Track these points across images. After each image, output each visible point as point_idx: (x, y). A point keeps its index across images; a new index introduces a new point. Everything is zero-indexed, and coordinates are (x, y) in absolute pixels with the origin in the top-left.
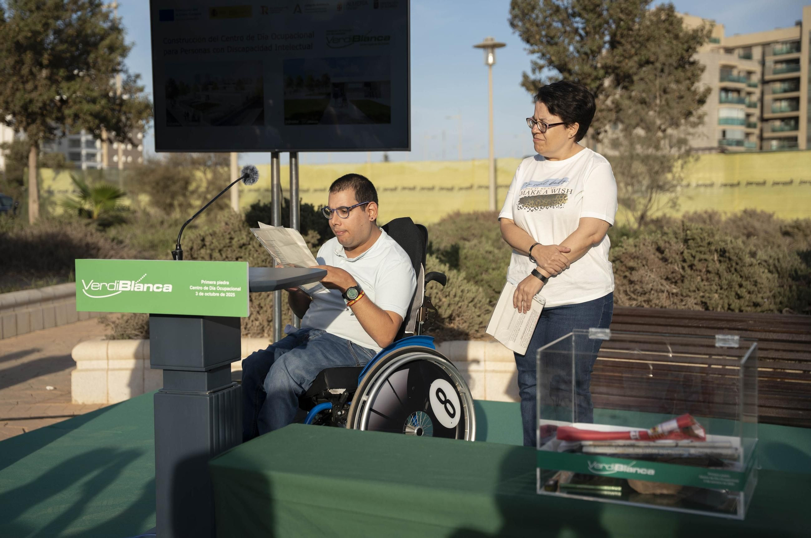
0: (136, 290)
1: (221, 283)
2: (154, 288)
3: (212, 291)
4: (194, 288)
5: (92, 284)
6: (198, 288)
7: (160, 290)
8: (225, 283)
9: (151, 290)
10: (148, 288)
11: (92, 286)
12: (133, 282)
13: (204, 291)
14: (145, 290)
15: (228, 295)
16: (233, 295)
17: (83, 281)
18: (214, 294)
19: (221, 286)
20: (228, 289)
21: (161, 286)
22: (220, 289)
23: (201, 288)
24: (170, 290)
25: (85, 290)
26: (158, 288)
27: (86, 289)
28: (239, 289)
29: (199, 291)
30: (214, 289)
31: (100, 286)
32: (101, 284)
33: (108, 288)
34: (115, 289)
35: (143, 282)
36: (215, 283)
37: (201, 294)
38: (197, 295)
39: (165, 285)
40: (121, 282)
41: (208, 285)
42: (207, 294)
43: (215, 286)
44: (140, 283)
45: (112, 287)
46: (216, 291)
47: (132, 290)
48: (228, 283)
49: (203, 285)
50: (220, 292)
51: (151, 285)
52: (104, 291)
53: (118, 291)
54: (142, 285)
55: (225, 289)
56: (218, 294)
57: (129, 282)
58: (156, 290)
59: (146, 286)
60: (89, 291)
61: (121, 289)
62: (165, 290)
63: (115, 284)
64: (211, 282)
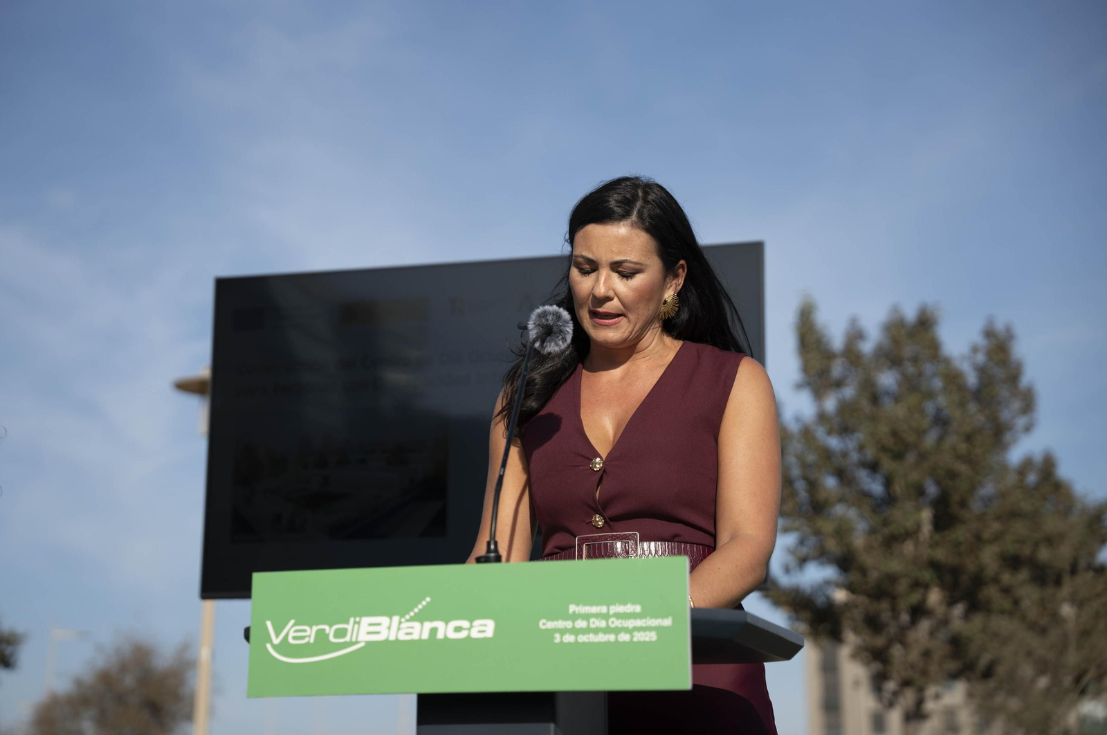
0: (402, 637)
1: (620, 609)
2: (447, 630)
3: (597, 631)
4: (550, 625)
5: (291, 631)
6: (561, 624)
7: (463, 635)
8: (629, 608)
9: (440, 635)
10: (434, 631)
11: (292, 634)
12: (396, 619)
13: (575, 631)
14: (425, 636)
15: (639, 637)
16: (653, 636)
17: (269, 624)
18: (602, 638)
19: (619, 616)
20: (639, 623)
21: (465, 624)
22: (617, 623)
23: (569, 624)
24: (490, 633)
25: (274, 647)
26: (458, 629)
27: (276, 641)
28: (667, 622)
29: (563, 632)
30: (603, 624)
31: (310, 633)
32: (315, 628)
33: (332, 639)
34: (347, 639)
35: (421, 618)
36: (604, 609)
37: (569, 638)
38: (557, 640)
39: (476, 623)
40: (366, 621)
41: (586, 617)
42: (582, 638)
43: (606, 617)
44: (412, 619)
45: (341, 633)
46: (607, 630)
47: (392, 638)
48: (638, 609)
49: (574, 617)
50: (617, 631)
51: (440, 625)
52: (322, 644)
53: (357, 642)
54: (417, 625)
55: (630, 624)
56: (612, 637)
57: (384, 620)
58: (452, 635)
59: (428, 626)
60: (284, 648)
61: (364, 637)
62: (475, 634)
63: (349, 627)
64: (594, 610)
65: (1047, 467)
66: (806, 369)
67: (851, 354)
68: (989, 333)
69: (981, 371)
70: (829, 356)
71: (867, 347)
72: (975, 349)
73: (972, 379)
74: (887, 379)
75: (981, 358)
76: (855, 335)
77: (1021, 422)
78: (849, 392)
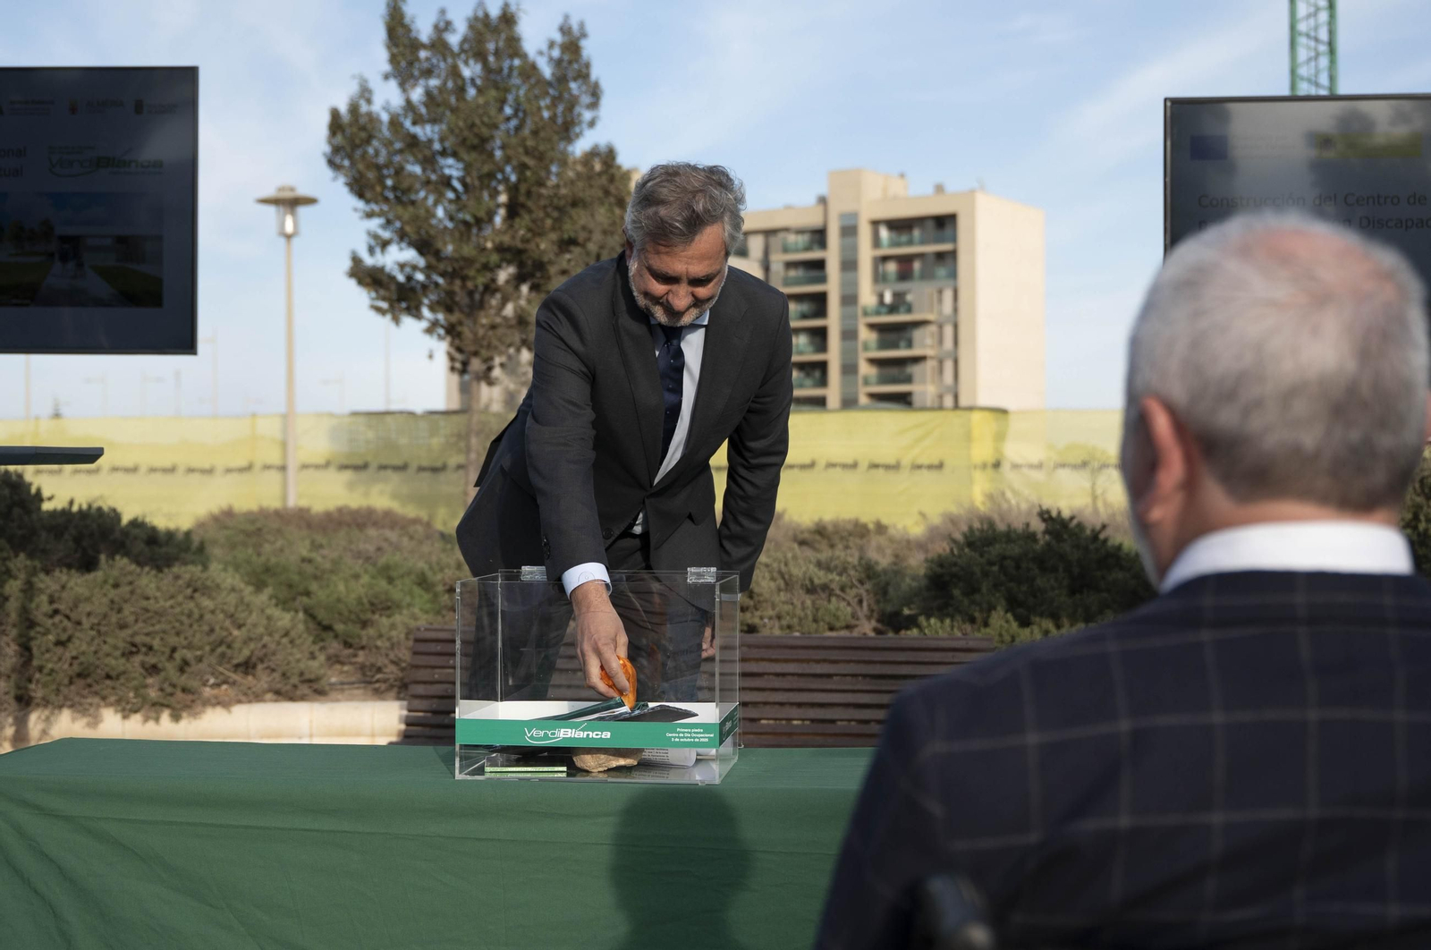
65: (609, 156)
66: (393, 60)
67: (439, 45)
68: (565, 30)
69: (558, 63)
70: (415, 45)
71: (454, 40)
72: (552, 45)
73: (547, 71)
74: (470, 70)
75: (556, 53)
76: (443, 27)
77: (587, 115)
78: (434, 82)
